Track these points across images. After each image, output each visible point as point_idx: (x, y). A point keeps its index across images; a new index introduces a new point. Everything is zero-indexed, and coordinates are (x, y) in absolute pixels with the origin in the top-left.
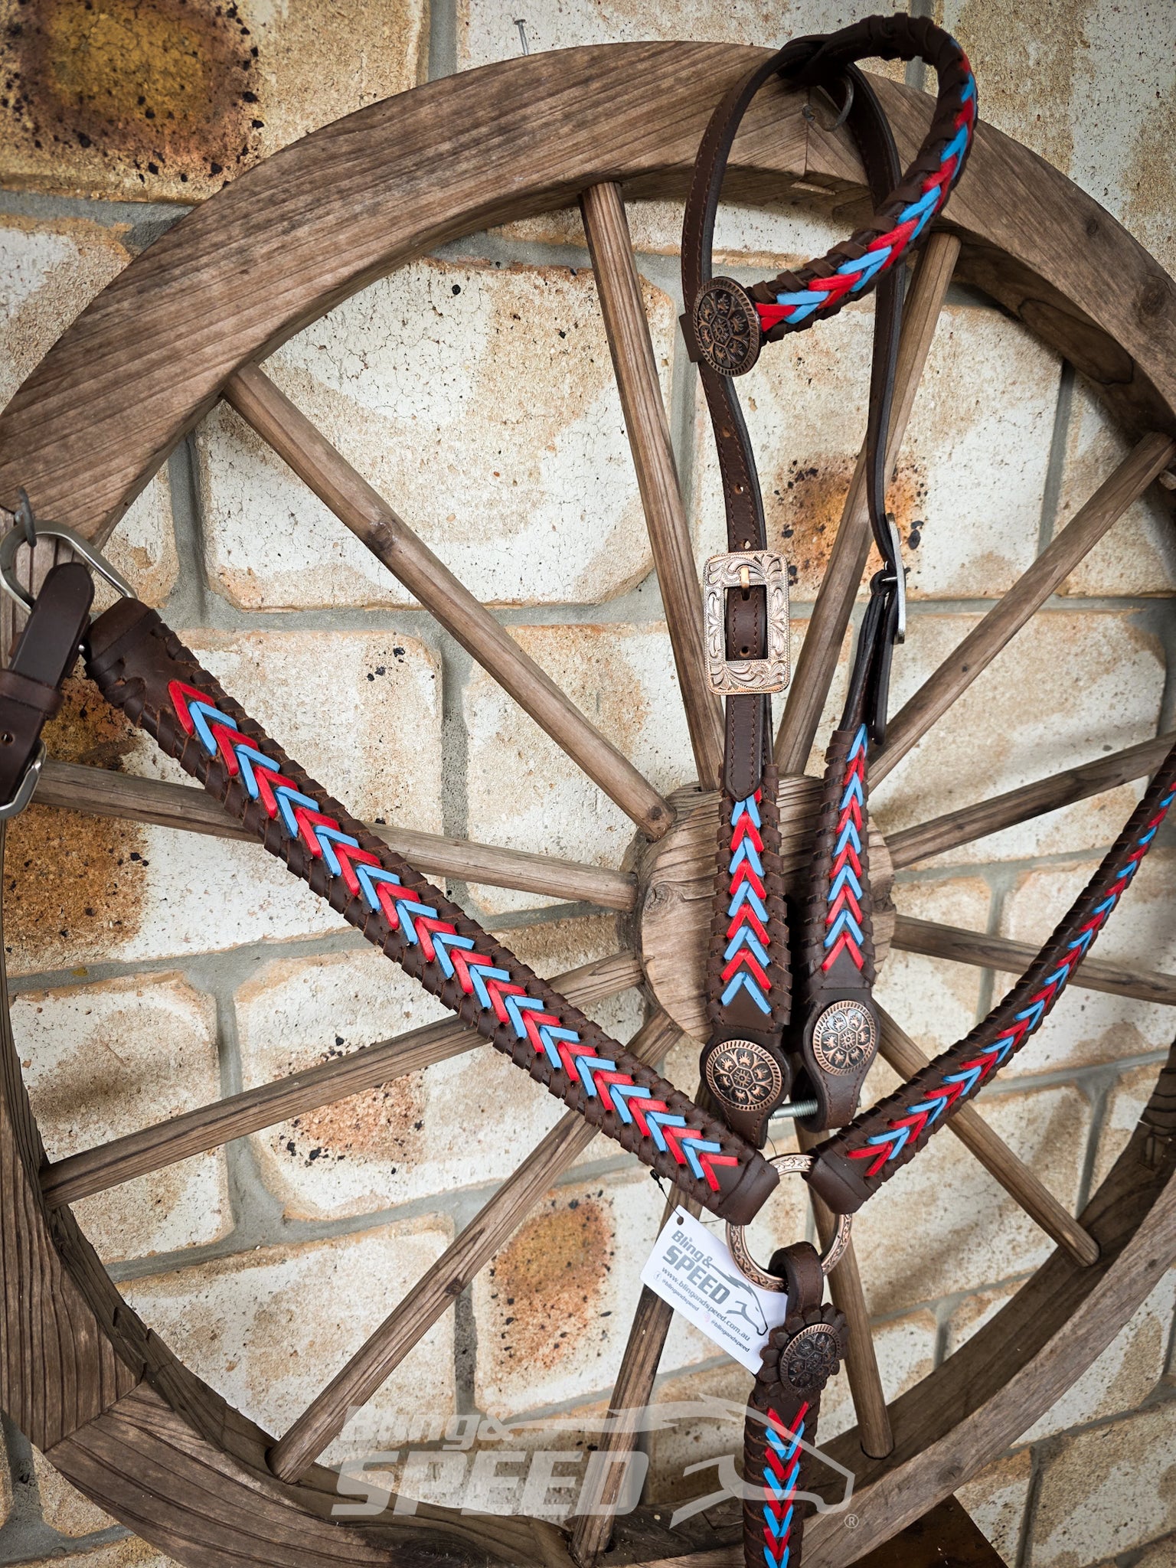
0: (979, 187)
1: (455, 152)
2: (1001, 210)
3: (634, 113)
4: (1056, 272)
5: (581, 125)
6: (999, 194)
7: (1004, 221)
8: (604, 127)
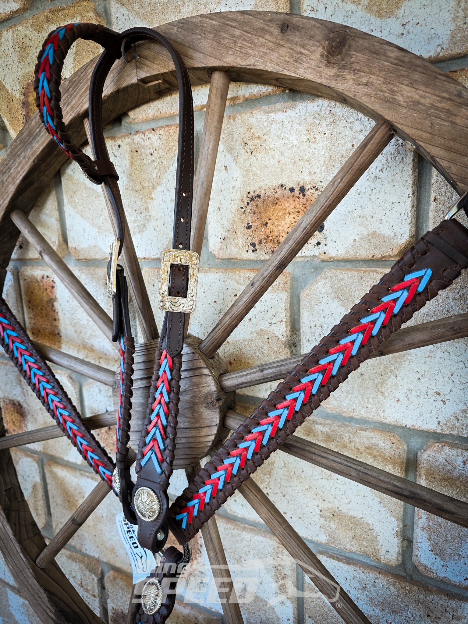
0: (215, 44)
1: (40, 131)
2: (228, 48)
3: (81, 92)
4: (264, 63)
5: (68, 104)
6: (225, 42)
7: (230, 52)
8: (74, 101)
